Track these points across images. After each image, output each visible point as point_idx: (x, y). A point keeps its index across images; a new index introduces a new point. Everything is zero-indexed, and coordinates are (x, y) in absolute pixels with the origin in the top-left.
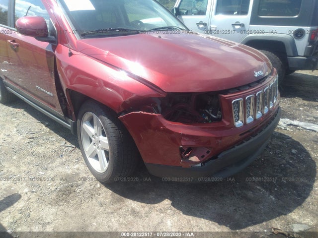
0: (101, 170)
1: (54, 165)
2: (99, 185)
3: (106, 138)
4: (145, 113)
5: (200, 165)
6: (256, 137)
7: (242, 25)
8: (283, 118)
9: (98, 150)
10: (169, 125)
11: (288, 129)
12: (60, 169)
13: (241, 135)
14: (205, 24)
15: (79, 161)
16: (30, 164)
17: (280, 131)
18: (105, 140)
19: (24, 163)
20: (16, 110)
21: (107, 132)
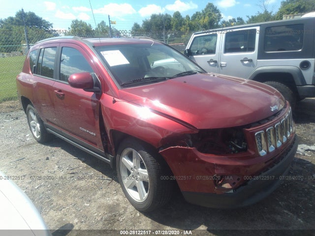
0: (139, 199)
1: (96, 196)
2: (138, 214)
3: (146, 170)
4: (182, 147)
5: (232, 191)
6: (279, 164)
7: (251, 61)
8: (300, 144)
9: (137, 182)
10: (202, 156)
11: (306, 154)
12: (102, 200)
13: (266, 163)
14: (216, 62)
15: (117, 192)
16: (75, 196)
17: (298, 157)
18: (144, 172)
19: (69, 196)
20: (54, 149)
21: (147, 165)
